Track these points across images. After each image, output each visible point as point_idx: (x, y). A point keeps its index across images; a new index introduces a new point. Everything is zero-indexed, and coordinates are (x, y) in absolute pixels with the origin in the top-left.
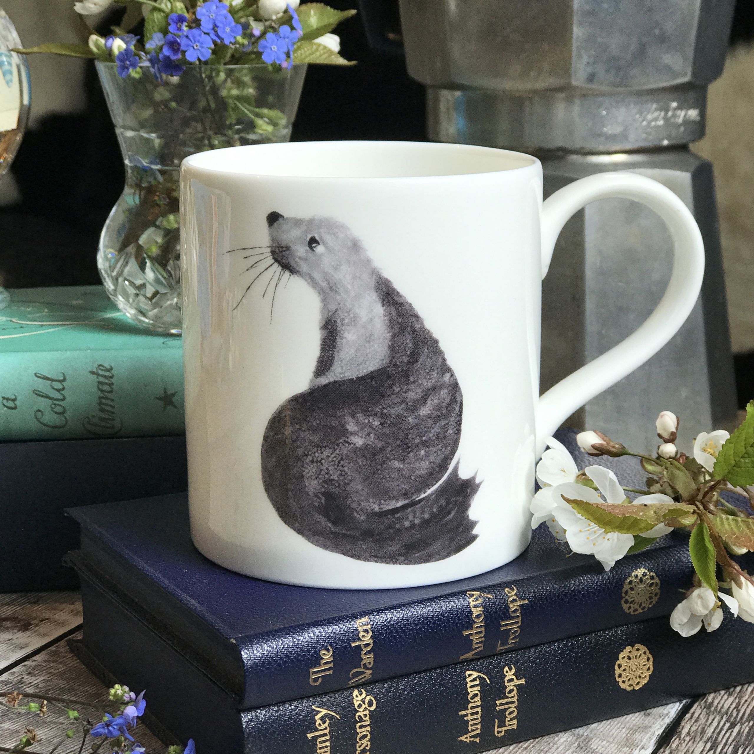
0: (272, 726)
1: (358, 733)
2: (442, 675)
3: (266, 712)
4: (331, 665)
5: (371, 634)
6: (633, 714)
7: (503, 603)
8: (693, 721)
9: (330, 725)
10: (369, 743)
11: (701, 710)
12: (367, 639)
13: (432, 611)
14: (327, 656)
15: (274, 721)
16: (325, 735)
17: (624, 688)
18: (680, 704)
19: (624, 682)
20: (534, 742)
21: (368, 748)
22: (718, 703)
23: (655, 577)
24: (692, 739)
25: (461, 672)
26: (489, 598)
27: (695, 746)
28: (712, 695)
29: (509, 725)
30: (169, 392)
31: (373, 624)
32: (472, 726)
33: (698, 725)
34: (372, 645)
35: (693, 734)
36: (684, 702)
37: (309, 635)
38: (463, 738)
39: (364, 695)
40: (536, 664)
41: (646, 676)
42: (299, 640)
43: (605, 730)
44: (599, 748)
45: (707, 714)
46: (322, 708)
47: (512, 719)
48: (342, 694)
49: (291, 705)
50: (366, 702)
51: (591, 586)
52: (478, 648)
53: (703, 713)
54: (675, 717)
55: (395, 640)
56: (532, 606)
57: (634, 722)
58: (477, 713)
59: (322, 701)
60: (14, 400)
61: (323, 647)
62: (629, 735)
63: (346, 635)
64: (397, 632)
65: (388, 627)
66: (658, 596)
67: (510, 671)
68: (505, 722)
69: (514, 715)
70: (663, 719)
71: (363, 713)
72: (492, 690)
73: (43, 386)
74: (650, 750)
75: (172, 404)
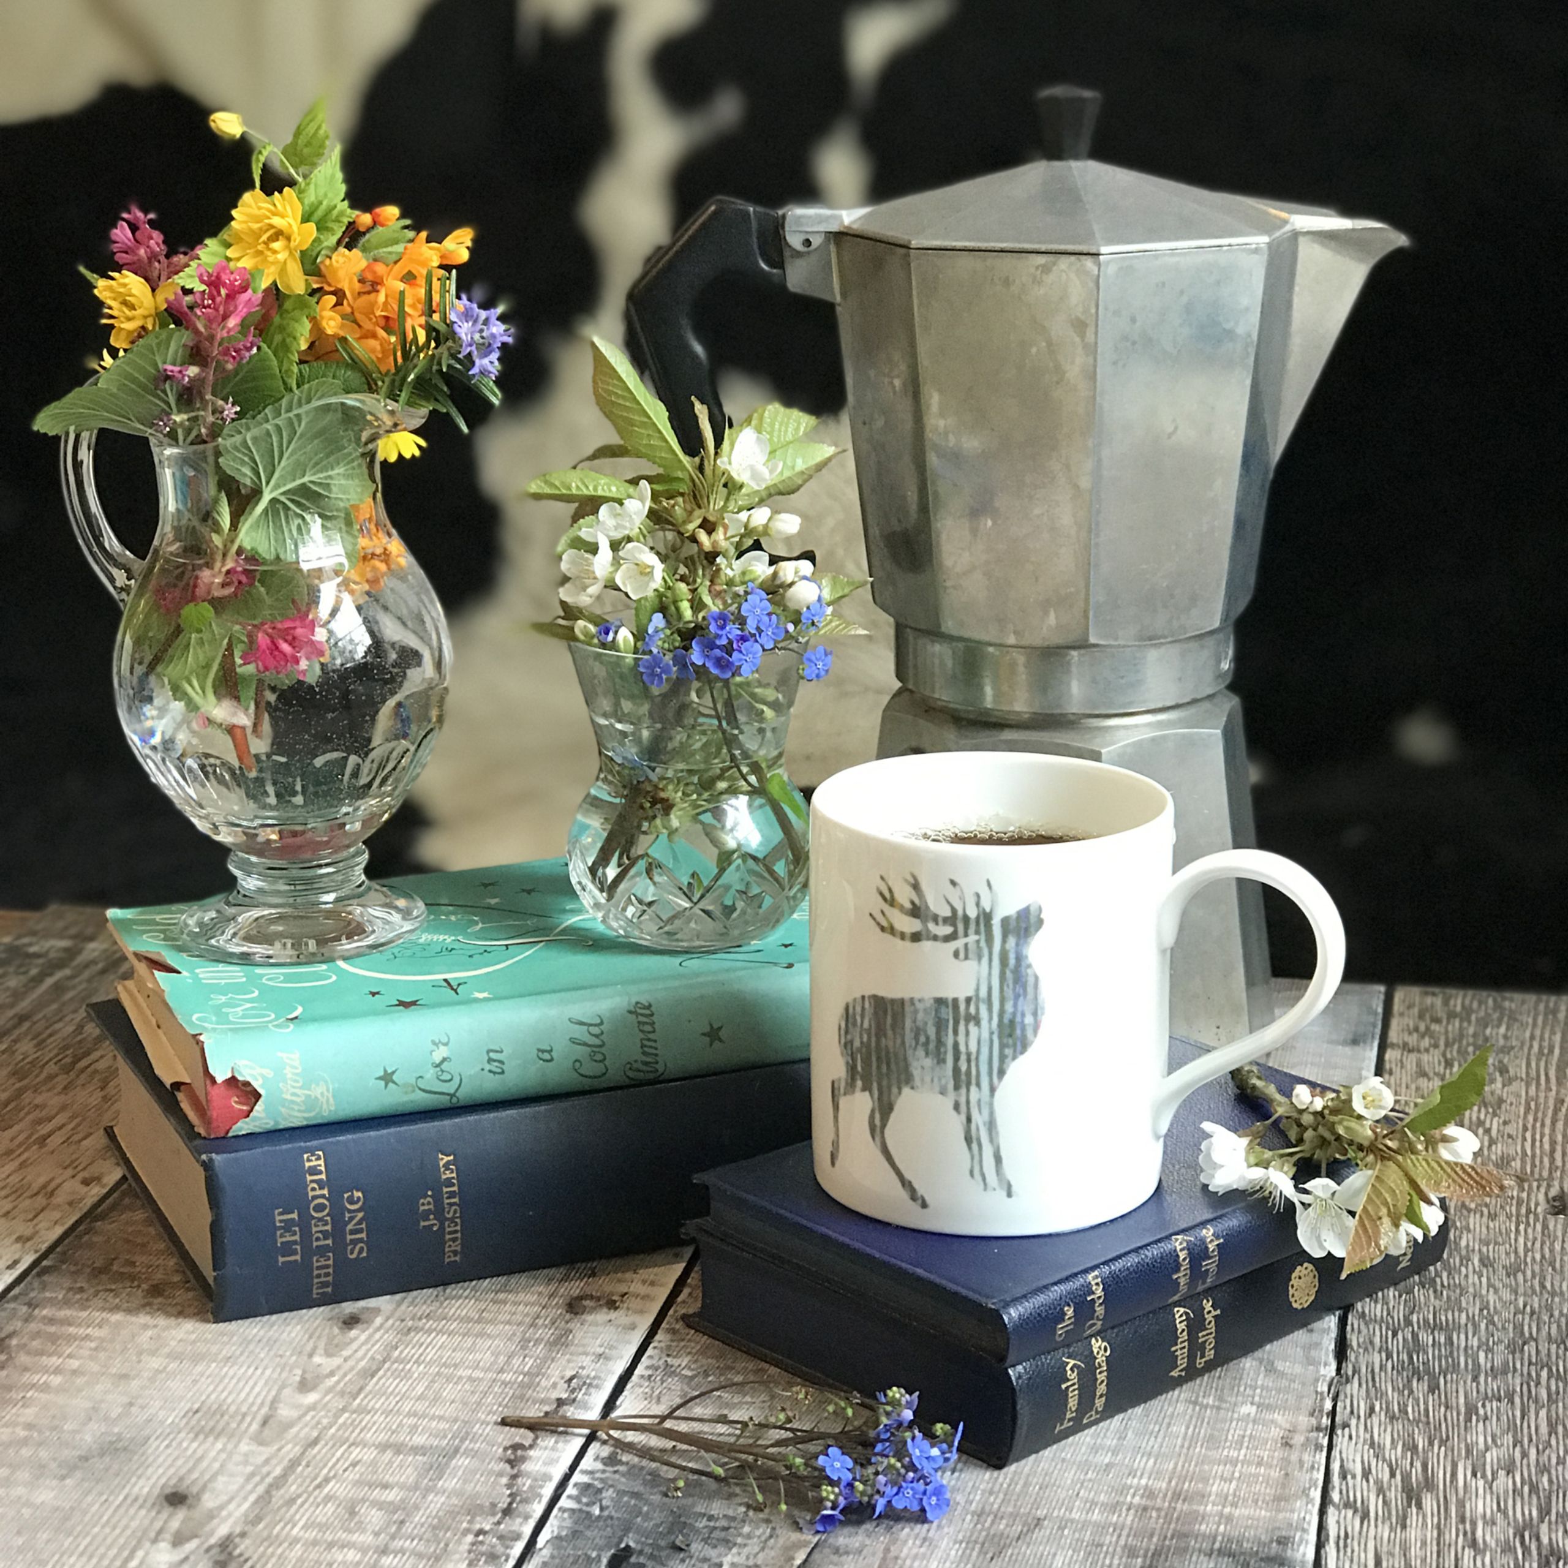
0: (1036, 1381)
1: (1098, 1379)
2: (1156, 1316)
4: (1074, 1319)
5: (1101, 1286)
6: (1296, 1332)
7: (1203, 1245)
8: (1356, 1331)
9: (1078, 1374)
10: (1105, 1388)
11: (1357, 1322)
12: (1101, 1291)
14: (1070, 1312)
15: (1036, 1377)
16: (1074, 1384)
17: (1296, 1307)
18: (1335, 1316)
19: (1296, 1301)
21: (1105, 1392)
22: (1369, 1311)
24: (1365, 1350)
25: (1171, 1310)
26: (1192, 1240)
27: (1371, 1356)
28: (1360, 1304)
29: (1207, 1356)
30: (715, 1026)
31: (1102, 1277)
32: (1180, 1360)
33: (1363, 1336)
34: (1102, 1297)
35: (1363, 1346)
36: (1340, 1312)
38: (1172, 1373)
39: (1099, 1343)
40: (1228, 1294)
41: (1312, 1294)
43: (1280, 1351)
44: (1286, 1369)
45: (1365, 1323)
46: (1070, 1359)
47: (1210, 1350)
48: (1084, 1344)
49: (1046, 1359)
50: (1102, 1348)
52: (1184, 1289)
53: (1361, 1323)
54: (1338, 1331)
55: (1121, 1289)
56: (1227, 1244)
57: (1303, 1340)
58: (1184, 1347)
59: (1068, 1352)
60: (550, 1051)
61: (1065, 1303)
62: (1305, 1353)
63: (1083, 1289)
67: (1208, 1303)
68: (1205, 1353)
69: (1211, 1346)
70: (1327, 1333)
71: (1101, 1359)
72: (1196, 1324)
73: (580, 1033)
74: (1333, 1366)
75: (720, 1040)
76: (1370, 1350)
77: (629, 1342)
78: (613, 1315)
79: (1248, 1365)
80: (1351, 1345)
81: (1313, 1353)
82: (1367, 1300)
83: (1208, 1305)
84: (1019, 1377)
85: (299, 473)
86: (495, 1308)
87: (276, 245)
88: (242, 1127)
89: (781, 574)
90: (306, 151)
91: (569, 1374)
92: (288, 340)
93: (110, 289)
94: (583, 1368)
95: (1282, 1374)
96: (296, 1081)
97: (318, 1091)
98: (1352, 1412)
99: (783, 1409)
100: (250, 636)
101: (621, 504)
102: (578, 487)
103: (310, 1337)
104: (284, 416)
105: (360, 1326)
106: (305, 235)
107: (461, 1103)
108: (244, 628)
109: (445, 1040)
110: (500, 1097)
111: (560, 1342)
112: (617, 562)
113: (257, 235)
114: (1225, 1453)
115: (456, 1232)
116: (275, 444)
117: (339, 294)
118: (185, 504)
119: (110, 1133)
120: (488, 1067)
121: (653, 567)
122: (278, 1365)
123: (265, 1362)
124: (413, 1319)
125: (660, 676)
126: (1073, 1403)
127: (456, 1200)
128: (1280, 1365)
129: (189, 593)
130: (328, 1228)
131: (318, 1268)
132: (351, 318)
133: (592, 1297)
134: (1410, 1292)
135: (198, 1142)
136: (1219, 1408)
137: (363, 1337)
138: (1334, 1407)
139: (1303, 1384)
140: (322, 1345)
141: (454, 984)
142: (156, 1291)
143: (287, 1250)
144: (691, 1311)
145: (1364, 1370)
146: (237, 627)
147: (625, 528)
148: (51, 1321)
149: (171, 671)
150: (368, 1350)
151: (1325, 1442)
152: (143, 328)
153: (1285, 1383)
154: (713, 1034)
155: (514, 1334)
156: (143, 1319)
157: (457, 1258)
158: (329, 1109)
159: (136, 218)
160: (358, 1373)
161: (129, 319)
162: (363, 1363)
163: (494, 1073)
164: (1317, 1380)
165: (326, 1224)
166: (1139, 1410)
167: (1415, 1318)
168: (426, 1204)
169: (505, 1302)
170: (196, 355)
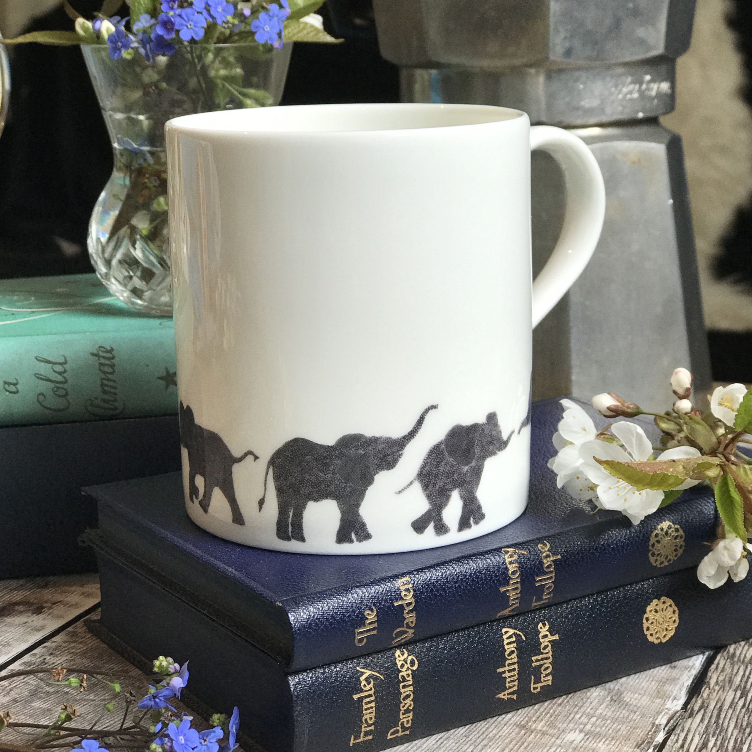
0: (319, 688)
1: (401, 693)
2: (479, 633)
3: (312, 674)
4: (376, 625)
5: (412, 593)
6: (659, 667)
7: (538, 559)
8: (719, 671)
9: (375, 686)
10: (412, 703)
11: (724, 662)
12: (409, 598)
13: (470, 569)
14: (371, 616)
15: (320, 684)
16: (370, 696)
17: (652, 641)
18: (704, 655)
19: (651, 635)
20: (567, 697)
21: (411, 708)
22: (740, 654)
23: (680, 529)
24: (721, 688)
25: (497, 629)
26: (523, 554)
27: (725, 694)
28: (733, 646)
29: (545, 681)
30: (171, 372)
31: (414, 583)
32: (509, 682)
33: (724, 675)
34: (414, 604)
35: (721, 684)
36: (707, 653)
37: (353, 596)
38: (501, 696)
39: (406, 655)
40: (569, 619)
41: (672, 629)
42: (343, 601)
43: (635, 683)
44: (632, 700)
45: (731, 664)
46: (367, 669)
47: (547, 675)
48: (384, 655)
49: (336, 667)
50: (409, 662)
51: (619, 540)
52: (514, 604)
53: (727, 663)
54: (701, 668)
55: (436, 598)
56: (565, 561)
57: (662, 675)
58: (514, 670)
59: (366, 662)
60: (15, 384)
61: (367, 607)
62: (659, 687)
63: (389, 594)
64: (437, 590)
65: (428, 585)
66: (683, 548)
67: (544, 627)
68: (541, 678)
69: (549, 671)
70: (689, 671)
71: (406, 672)
72: (528, 647)
73: (44, 369)
74: (683, 700)
76: (727, 688)
78: (35, 618)
79: (595, 694)
80: (709, 682)
81: (668, 688)
82: (743, 643)
83: (544, 630)
84: (298, 683)
95: (626, 705)
98: (683, 747)
126: (369, 716)
128: (627, 697)
133: (27, 604)
136: (544, 734)
138: (667, 740)
139: (643, 715)
145: (712, 707)
153: (625, 713)
154: (169, 379)
164: (659, 713)
166: (462, 730)
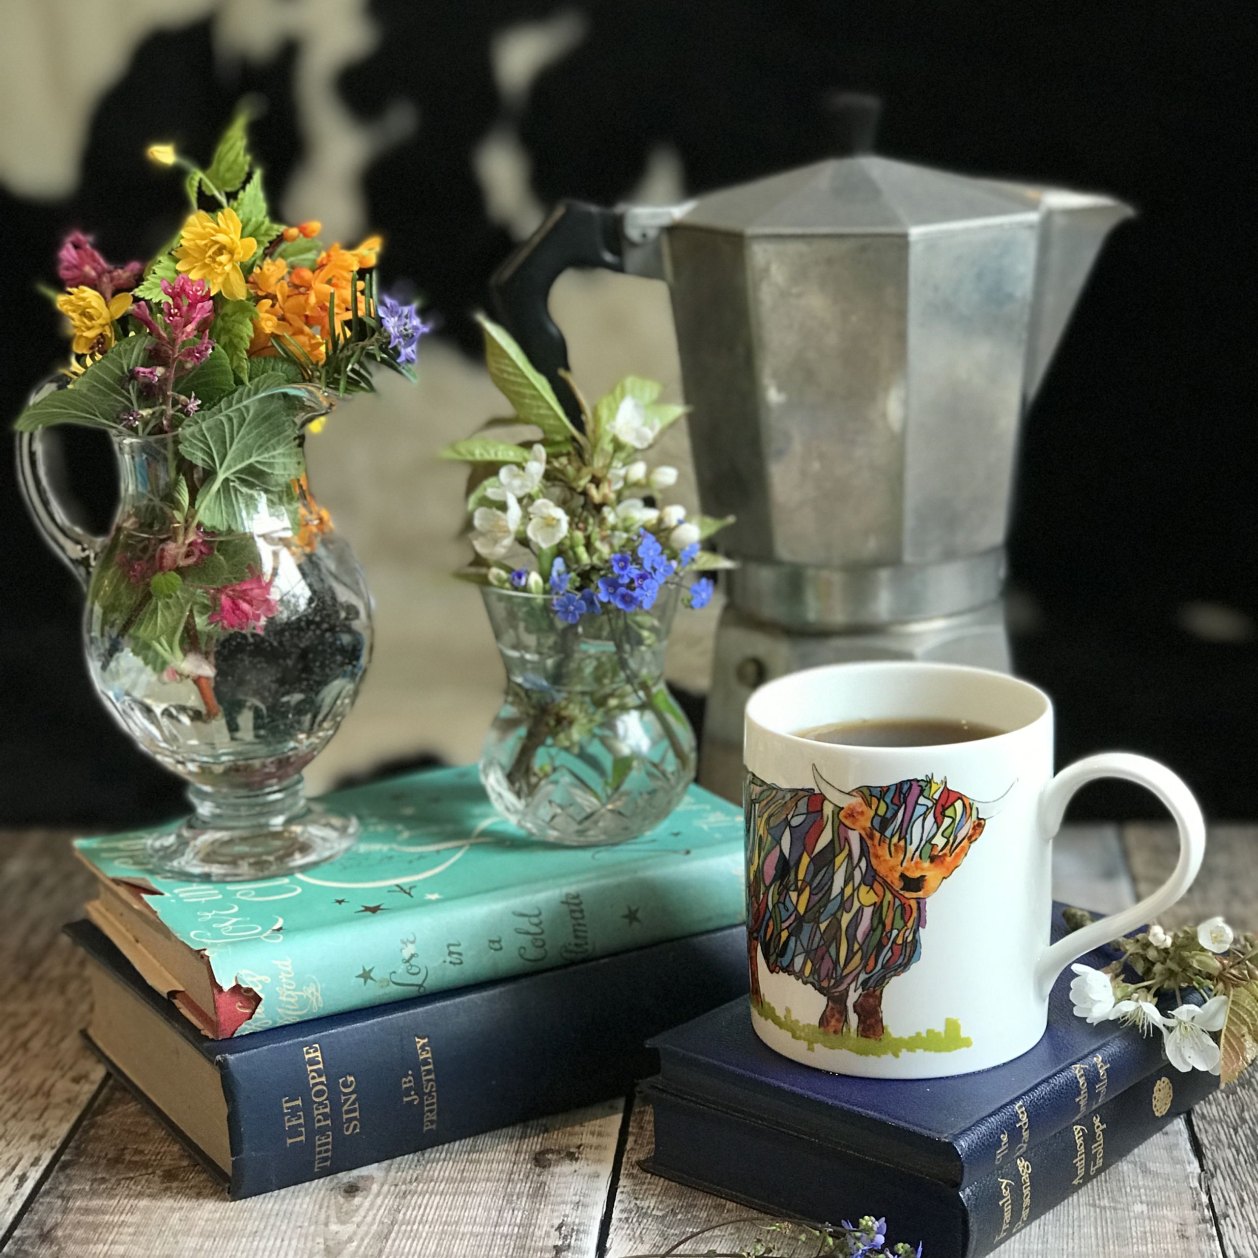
1: (1024, 1193)
4: (1007, 1145)
5: (1025, 1114)
6: (1156, 1135)
7: (1095, 1070)
8: (1204, 1131)
9: (1010, 1192)
10: (1029, 1200)
12: (1024, 1119)
14: (1005, 1139)
16: (1008, 1200)
17: (1157, 1115)
18: (1181, 1119)
19: (1157, 1110)
21: (1029, 1203)
22: (1208, 1112)
24: (1216, 1148)
25: (1071, 1128)
26: (1086, 1068)
27: (1224, 1152)
28: (1198, 1106)
29: (1098, 1162)
31: (1026, 1105)
32: (1079, 1170)
33: (1210, 1135)
34: (1027, 1123)
35: (1214, 1144)
36: (1182, 1117)
37: (990, 1123)
38: (1074, 1181)
39: (1024, 1163)
41: (1169, 1103)
44: (1158, 1169)
45: (1208, 1125)
46: (1005, 1179)
47: (1100, 1158)
50: (1026, 1167)
52: (1083, 1110)
53: (1204, 1123)
54: (1188, 1131)
56: (1112, 1068)
57: (1162, 1142)
58: (1082, 1159)
59: (1003, 1173)
61: (1001, 1132)
62: (1169, 1154)
63: (1012, 1118)
65: (1035, 1103)
67: (1097, 1119)
69: (1101, 1154)
70: (1181, 1135)
71: (1025, 1177)
72: (1090, 1138)
73: (524, 924)
74: (1196, 1164)
75: (636, 919)
76: (1221, 1147)
77: (598, 1189)
78: (576, 1166)
79: (1125, 1168)
80: (1203, 1144)
81: (1175, 1153)
82: (1202, 1102)
83: (1097, 1121)
84: (969, 1199)
85: (246, 455)
86: (472, 1167)
87: (223, 258)
88: (246, 1028)
89: (667, 519)
90: (228, 176)
91: (557, 1222)
92: (235, 341)
93: (70, 303)
94: (567, 1216)
95: (1156, 1175)
96: (290, 984)
97: (309, 991)
98: (1226, 1204)
99: (759, 1241)
100: (214, 599)
101: (521, 466)
102: (481, 455)
103: (321, 1208)
104: (234, 408)
105: (362, 1194)
106: (249, 248)
107: (428, 992)
108: (207, 592)
109: (412, 939)
110: (461, 983)
111: (539, 1193)
112: (526, 517)
113: (203, 250)
114: (1135, 1249)
115: (432, 1104)
116: (227, 430)
117: (274, 298)
118: (144, 485)
119: (84, 1034)
120: (448, 959)
121: (559, 521)
122: (300, 1236)
123: (289, 1232)
124: (404, 1183)
125: (573, 613)
126: (1007, 1216)
127: (432, 1076)
128: (1152, 1166)
129: (158, 564)
130: (327, 1110)
131: (320, 1146)
132: (282, 319)
133: (551, 1151)
134: (1234, 1093)
135: (206, 1044)
136: (1115, 1209)
137: (367, 1204)
138: (1210, 1199)
139: (1178, 1182)
140: (332, 1213)
141: (406, 888)
142: (170, 1176)
143: (294, 1132)
144: (642, 1157)
145: (1222, 1165)
146: (199, 591)
147: (527, 486)
148: (87, 1211)
149: (143, 632)
150: (375, 1215)
151: (1214, 1232)
152: (101, 334)
153: (1161, 1182)
154: (632, 916)
155: (497, 1190)
156: (168, 1203)
157: (434, 1127)
158: (318, 1006)
159: (79, 240)
160: (373, 1237)
161: (89, 329)
162: (375, 1227)
163: (454, 964)
164: (1187, 1177)
165: (326, 1107)
166: (1049, 1216)
167: (1246, 1115)
168: (407, 1082)
169: (479, 1162)
170: (155, 357)
